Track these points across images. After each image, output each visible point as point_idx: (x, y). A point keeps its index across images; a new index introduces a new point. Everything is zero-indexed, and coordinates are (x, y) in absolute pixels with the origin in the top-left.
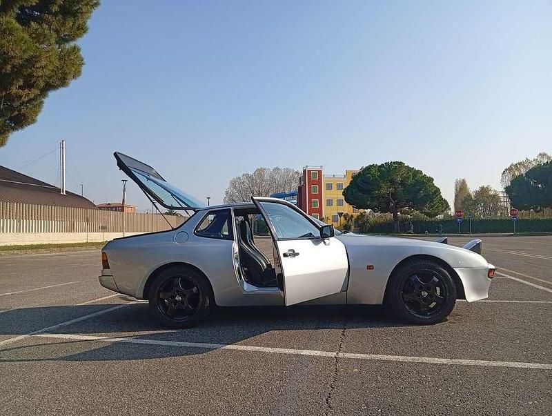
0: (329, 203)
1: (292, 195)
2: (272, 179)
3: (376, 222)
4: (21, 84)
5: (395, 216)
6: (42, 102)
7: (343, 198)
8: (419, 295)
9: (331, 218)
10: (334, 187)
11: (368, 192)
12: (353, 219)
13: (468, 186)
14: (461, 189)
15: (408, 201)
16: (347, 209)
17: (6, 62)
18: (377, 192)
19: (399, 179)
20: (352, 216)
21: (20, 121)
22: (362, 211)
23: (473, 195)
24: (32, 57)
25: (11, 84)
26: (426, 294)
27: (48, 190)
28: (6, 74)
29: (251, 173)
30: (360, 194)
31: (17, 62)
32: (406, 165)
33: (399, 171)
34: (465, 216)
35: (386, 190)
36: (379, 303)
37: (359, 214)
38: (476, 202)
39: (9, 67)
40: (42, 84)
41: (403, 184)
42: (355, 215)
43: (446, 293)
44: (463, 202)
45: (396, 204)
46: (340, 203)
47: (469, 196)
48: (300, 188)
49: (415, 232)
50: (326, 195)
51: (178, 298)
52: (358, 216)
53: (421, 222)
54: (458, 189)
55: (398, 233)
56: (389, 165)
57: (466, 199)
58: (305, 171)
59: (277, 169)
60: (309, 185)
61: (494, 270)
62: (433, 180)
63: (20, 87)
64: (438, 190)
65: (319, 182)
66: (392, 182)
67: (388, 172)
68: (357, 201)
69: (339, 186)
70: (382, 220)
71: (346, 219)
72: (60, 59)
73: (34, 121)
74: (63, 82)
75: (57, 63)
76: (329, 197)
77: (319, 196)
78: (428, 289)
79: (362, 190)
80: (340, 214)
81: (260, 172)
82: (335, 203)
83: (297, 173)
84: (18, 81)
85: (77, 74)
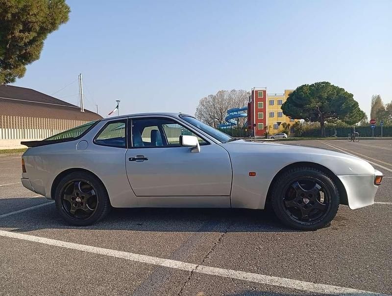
0: (272, 115)
1: (243, 110)
2: (230, 98)
3: (307, 128)
4: (21, 28)
5: (322, 124)
6: (42, 43)
7: (281, 111)
8: (301, 202)
9: (272, 126)
10: (276, 103)
11: (301, 106)
12: (290, 127)
13: (382, 100)
14: (376, 103)
15: (333, 112)
16: (285, 119)
17: (6, 11)
18: (308, 106)
19: (325, 95)
20: (289, 125)
21: (27, 58)
22: (296, 120)
23: (386, 107)
24: (26, 6)
25: (14, 29)
26: (308, 201)
27: (72, 109)
28: (8, 21)
29: (215, 94)
30: (295, 108)
31: (15, 11)
32: (331, 84)
33: (326, 89)
34: (377, 123)
35: (315, 104)
36: (261, 208)
37: (294, 123)
38: (388, 113)
39: (9, 15)
40: (38, 28)
41: (328, 99)
42: (292, 124)
43: (329, 201)
44: (378, 113)
45: (323, 115)
46: (279, 115)
47: (383, 108)
48: (249, 104)
49: (338, 136)
50: (269, 109)
51: (78, 200)
52: (294, 125)
53: (343, 128)
54: (374, 103)
55: (324, 137)
56: (318, 84)
57: (380, 111)
58: (253, 92)
59: (234, 91)
60: (256, 102)
61: (382, 177)
62: (353, 95)
63: (21, 31)
64: (356, 104)
65: (264, 100)
66: (320, 98)
67: (317, 89)
68: (292, 113)
69: (279, 102)
70: (312, 127)
71: (284, 127)
72: (49, 8)
73: (38, 58)
74: (54, 26)
75: (47, 11)
76: (272, 110)
77: (264, 110)
78: (309, 196)
79: (296, 105)
80: (279, 124)
81: (221, 93)
82: (276, 115)
83: (248, 93)
84: (18, 26)
85: (65, 19)
